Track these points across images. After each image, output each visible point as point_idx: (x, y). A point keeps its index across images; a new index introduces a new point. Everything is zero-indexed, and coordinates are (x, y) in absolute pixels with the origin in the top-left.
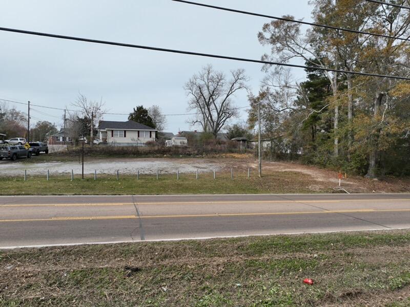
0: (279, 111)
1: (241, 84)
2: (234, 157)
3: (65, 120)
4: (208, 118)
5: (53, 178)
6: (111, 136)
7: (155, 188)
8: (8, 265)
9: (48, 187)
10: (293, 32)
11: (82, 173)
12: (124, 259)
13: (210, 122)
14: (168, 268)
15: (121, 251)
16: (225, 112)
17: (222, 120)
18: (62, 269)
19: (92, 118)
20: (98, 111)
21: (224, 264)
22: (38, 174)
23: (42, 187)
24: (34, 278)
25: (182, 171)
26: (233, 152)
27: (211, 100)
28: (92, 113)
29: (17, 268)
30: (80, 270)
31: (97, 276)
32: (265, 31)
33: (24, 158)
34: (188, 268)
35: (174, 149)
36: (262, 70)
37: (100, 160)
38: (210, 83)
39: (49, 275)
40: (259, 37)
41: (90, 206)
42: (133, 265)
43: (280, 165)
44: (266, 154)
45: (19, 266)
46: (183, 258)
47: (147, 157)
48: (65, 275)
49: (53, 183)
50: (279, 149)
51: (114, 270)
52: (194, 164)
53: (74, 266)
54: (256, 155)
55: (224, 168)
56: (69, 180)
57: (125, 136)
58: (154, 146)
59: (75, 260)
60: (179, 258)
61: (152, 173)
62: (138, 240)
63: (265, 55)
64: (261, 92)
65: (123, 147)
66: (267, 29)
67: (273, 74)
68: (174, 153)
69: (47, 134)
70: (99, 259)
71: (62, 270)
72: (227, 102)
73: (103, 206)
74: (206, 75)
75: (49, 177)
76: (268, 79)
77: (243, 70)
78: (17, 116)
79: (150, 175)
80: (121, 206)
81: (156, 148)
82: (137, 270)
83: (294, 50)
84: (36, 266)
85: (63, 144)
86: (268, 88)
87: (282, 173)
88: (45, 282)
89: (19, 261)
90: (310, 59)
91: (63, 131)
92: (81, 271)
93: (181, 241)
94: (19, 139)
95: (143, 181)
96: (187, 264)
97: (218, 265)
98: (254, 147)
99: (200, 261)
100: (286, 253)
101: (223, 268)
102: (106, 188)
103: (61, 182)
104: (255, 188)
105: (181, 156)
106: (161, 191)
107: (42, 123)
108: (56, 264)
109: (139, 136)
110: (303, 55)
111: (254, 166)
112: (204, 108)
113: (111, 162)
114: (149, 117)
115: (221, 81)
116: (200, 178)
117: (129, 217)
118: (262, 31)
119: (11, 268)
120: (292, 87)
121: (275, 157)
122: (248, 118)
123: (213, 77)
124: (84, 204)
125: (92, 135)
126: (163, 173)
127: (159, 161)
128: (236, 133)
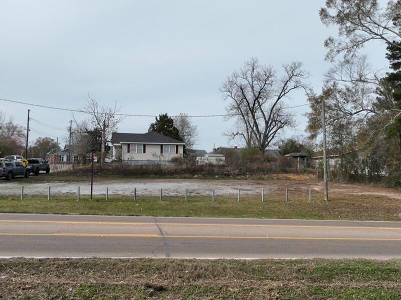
0: (351, 114)
1: (297, 82)
2: (289, 179)
3: (71, 133)
4: (252, 129)
5: (56, 198)
6: (127, 150)
7: (183, 211)
8: (2, 274)
9: (48, 207)
10: (368, 6)
11: (90, 194)
12: (144, 276)
13: (255, 134)
14: (202, 290)
15: (141, 266)
16: (276, 120)
17: (272, 132)
18: (66, 282)
19: (104, 128)
20: (112, 119)
21: (279, 288)
22: (37, 193)
23: (42, 207)
24: (33, 291)
25: (219, 192)
26: (287, 172)
27: (256, 105)
28: (104, 122)
29: (12, 278)
30: (89, 284)
31: (110, 293)
32: (330, 7)
33: (21, 178)
34: (229, 291)
35: (208, 168)
36: (325, 59)
37: (113, 181)
38: (255, 82)
39: (50, 288)
40: (321, 14)
41: (100, 224)
42: (156, 283)
43: (355, 188)
44: (334, 175)
45: (15, 276)
46: (222, 279)
47: (173, 178)
48: (71, 290)
49: (56, 203)
50: (353, 167)
51: (132, 288)
52: (235, 186)
53: (81, 281)
54: (319, 176)
55: (276, 191)
56: (74, 200)
57: (144, 152)
58: (181, 164)
59: (82, 273)
60: (217, 278)
61: (179, 195)
62: (162, 256)
63: (330, 39)
64: (325, 89)
65: (142, 166)
66: (332, 4)
67: (342, 65)
68: (207, 172)
69: (48, 153)
70: (112, 274)
71: (67, 284)
72: (277, 106)
73: (117, 225)
74: (250, 72)
75: (50, 197)
76: (335, 72)
77: (300, 64)
78: (13, 132)
79: (177, 197)
80: (140, 226)
81: (184, 166)
82: (161, 289)
83: (370, 30)
84: (35, 277)
85: (67, 164)
86: (334, 83)
87: (358, 196)
88: (46, 295)
89: (15, 271)
90: (394, 42)
91: (68, 149)
92: (90, 286)
93: (219, 260)
94: (15, 156)
95: (167, 202)
96: (228, 287)
97: (271, 290)
98: (317, 166)
99: (246, 284)
100: (368, 281)
101: (278, 293)
102: (120, 210)
103: (65, 202)
104: (320, 215)
105: (217, 177)
106: (191, 214)
107: (43, 140)
108: (60, 277)
109: (162, 152)
110: (383, 36)
111: (317, 188)
112: (247, 115)
113: (126, 182)
114: (174, 128)
115: (270, 79)
116: (242, 201)
117: (150, 236)
118: (324, 6)
119: (6, 278)
120: (369, 81)
121: (347, 178)
122: (308, 124)
123: (259, 74)
124: (94, 223)
125: (103, 150)
126: (193, 194)
127: (188, 182)
128: (291, 147)
